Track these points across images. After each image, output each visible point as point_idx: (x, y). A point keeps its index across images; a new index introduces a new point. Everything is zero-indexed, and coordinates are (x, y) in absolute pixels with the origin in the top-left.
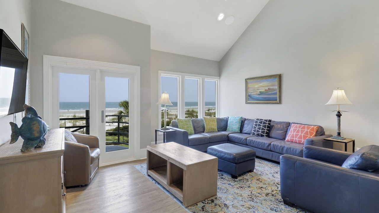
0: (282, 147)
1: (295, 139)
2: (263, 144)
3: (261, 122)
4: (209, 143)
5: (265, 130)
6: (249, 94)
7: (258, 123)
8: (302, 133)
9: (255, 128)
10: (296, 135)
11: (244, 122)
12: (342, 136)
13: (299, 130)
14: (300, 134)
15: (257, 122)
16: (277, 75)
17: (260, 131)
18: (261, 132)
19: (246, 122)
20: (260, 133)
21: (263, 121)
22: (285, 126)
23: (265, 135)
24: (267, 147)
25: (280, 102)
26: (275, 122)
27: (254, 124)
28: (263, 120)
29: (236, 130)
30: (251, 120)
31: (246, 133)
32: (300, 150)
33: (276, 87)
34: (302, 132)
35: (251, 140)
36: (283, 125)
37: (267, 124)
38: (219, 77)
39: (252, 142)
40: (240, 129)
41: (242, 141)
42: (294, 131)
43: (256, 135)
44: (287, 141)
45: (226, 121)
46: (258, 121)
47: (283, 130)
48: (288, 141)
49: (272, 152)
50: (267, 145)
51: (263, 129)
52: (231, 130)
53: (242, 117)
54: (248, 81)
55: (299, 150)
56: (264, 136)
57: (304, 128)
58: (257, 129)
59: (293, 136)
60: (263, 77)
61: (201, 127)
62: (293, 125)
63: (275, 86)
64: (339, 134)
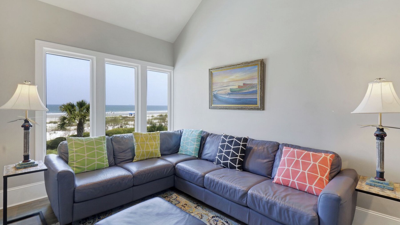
0: (269, 205)
1: (291, 180)
2: (232, 192)
3: (231, 142)
4: (134, 186)
5: (237, 156)
6: (215, 93)
7: (226, 143)
8: (304, 169)
9: (221, 152)
10: (295, 173)
11: (205, 139)
12: (387, 181)
13: (297, 162)
14: (301, 171)
15: (225, 141)
16: (257, 61)
17: (230, 158)
18: (231, 160)
19: (208, 139)
20: (229, 161)
21: (234, 139)
22: (270, 150)
23: (237, 166)
24: (239, 199)
25: (262, 108)
26: (254, 141)
27: (220, 144)
28: (233, 137)
29: (192, 154)
30: (216, 137)
31: (207, 160)
32: (310, 219)
33: (256, 82)
34: (305, 165)
35: (211, 179)
36: (267, 147)
37: (241, 147)
38: (174, 67)
39: (212, 184)
40: (198, 152)
41: (196, 179)
42: (290, 162)
43: (222, 165)
44: (276, 183)
45: (178, 136)
46: (227, 140)
47: (268, 158)
48: (278, 184)
49: (248, 209)
50: (240, 194)
51: (233, 155)
52: (184, 153)
53: (202, 131)
54: (213, 71)
55: (308, 218)
56: (235, 168)
57: (307, 157)
58: (224, 154)
59: (287, 175)
60: (236, 65)
61: (129, 150)
62: (285, 149)
63: (254, 79)
64: (381, 175)
